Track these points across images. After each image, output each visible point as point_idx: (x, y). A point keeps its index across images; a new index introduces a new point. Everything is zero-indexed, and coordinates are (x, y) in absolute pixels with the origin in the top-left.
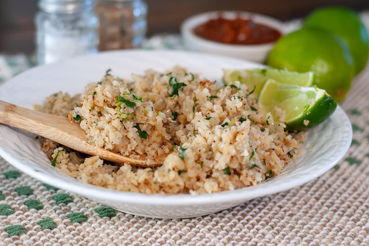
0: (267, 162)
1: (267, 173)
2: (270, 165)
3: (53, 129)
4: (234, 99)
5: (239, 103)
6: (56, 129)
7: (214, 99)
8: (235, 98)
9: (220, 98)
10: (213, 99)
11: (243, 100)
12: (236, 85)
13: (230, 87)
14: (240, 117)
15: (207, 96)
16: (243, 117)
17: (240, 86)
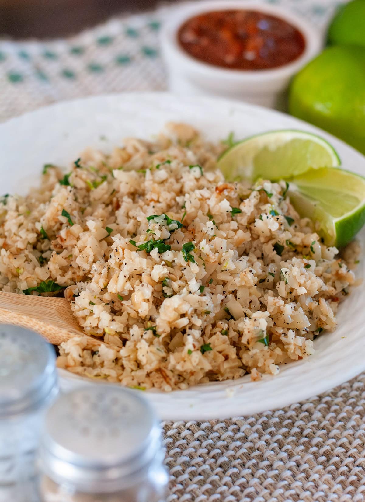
0: (316, 316)
1: (316, 331)
2: (320, 320)
3: (14, 314)
4: (266, 218)
5: (274, 223)
6: (19, 313)
7: (237, 216)
8: (268, 217)
9: (246, 213)
10: (235, 215)
11: (279, 220)
12: (266, 189)
13: (258, 193)
14: (275, 242)
15: (227, 211)
16: (280, 244)
17: (271, 190)
